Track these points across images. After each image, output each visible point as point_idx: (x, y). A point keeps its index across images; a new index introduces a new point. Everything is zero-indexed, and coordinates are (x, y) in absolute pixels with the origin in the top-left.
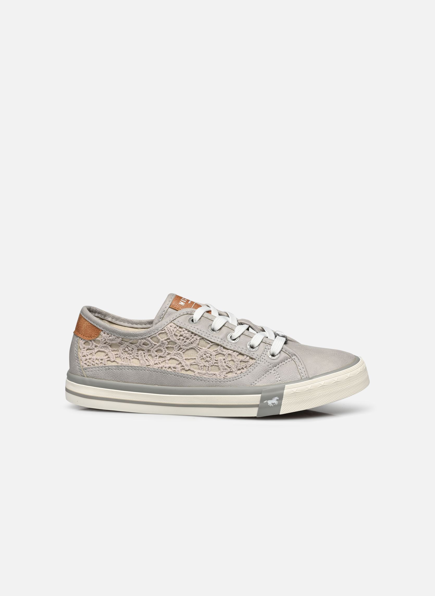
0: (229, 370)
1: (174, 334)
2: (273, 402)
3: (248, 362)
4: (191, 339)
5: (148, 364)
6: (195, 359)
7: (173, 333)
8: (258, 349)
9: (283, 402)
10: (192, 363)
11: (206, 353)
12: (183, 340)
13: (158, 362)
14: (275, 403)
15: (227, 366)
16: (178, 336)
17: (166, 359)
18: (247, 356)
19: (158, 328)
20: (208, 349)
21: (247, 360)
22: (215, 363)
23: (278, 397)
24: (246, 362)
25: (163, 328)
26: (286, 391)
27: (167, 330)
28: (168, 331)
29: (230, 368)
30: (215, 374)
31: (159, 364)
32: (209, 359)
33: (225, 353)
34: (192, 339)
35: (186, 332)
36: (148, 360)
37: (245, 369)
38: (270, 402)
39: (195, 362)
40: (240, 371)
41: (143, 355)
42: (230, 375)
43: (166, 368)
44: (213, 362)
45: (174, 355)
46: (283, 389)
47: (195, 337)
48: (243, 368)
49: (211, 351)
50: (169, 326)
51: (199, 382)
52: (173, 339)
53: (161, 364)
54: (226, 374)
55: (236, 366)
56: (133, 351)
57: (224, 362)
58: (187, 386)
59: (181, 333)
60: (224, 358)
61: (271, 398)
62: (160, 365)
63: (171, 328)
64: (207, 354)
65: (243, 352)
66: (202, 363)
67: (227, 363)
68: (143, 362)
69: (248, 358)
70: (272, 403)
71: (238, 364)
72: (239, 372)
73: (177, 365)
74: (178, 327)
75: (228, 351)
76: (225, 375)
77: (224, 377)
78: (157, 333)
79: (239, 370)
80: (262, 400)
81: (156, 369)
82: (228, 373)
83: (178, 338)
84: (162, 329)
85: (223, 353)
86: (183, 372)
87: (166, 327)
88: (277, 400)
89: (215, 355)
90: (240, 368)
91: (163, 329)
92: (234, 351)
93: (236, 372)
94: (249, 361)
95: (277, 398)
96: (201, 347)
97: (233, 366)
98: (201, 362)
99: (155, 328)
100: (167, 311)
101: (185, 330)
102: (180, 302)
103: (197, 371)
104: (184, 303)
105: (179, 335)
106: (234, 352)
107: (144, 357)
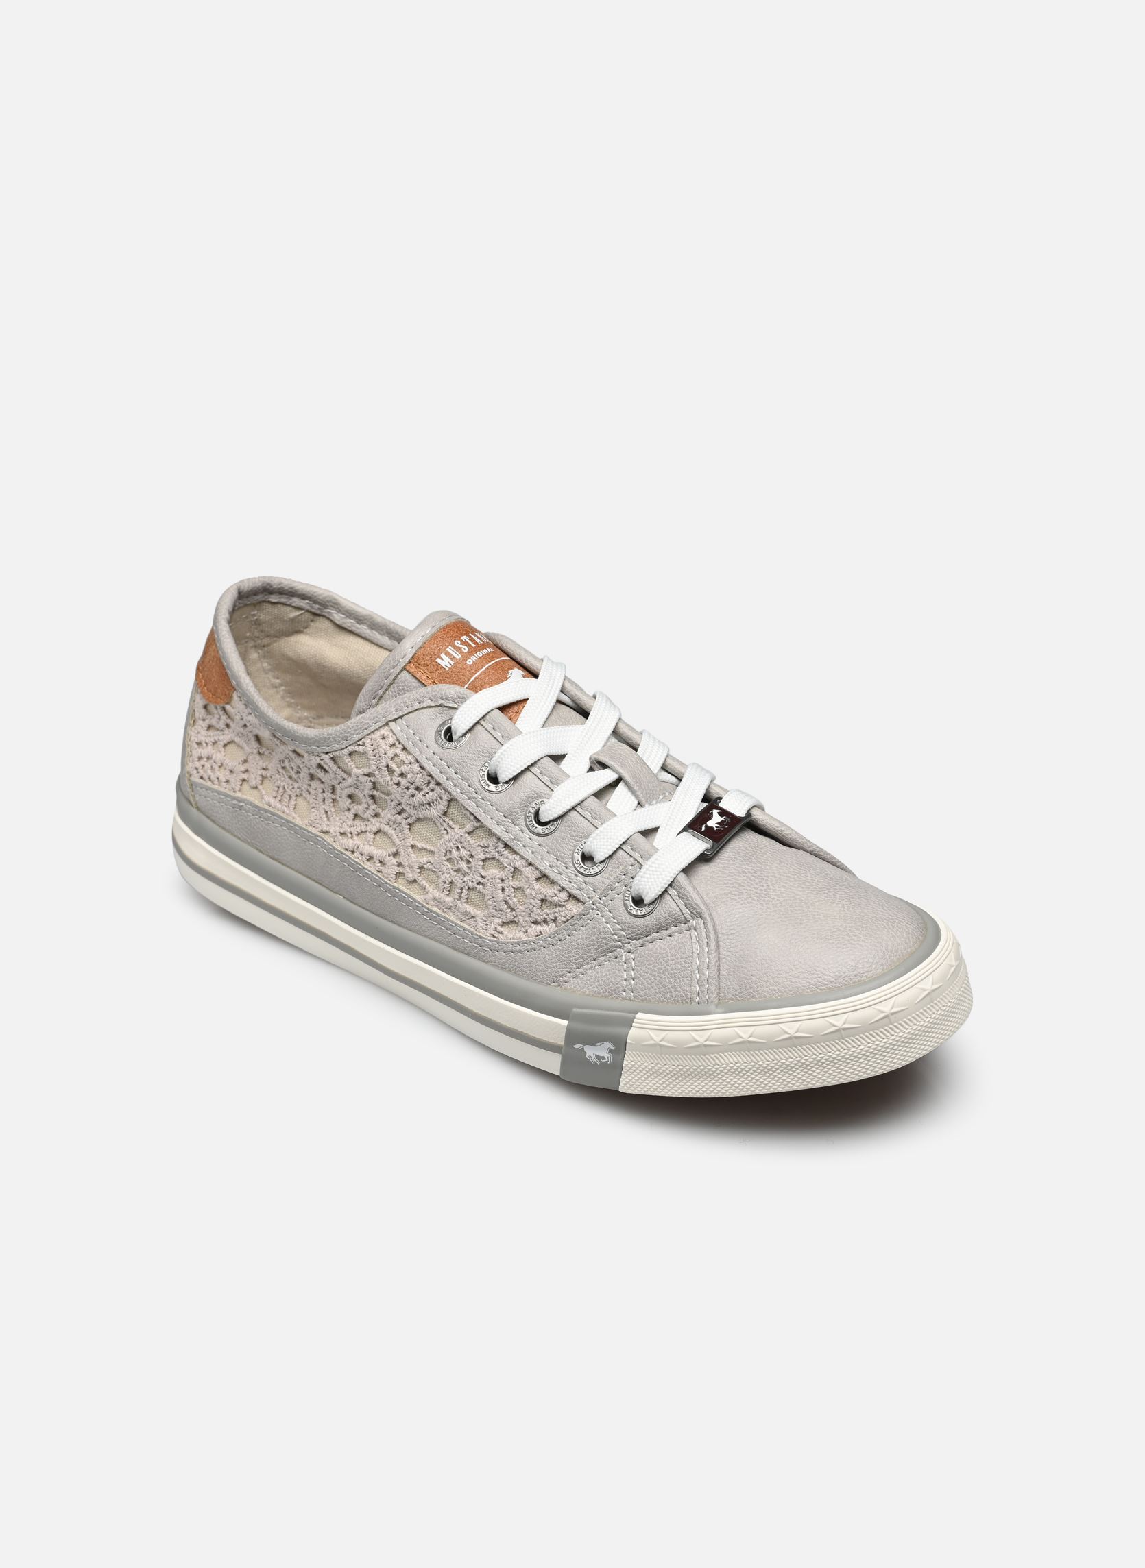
0: (510, 916)
1: (385, 764)
2: (600, 1054)
3: (560, 906)
4: (428, 793)
5: (325, 828)
6: (433, 852)
7: (384, 761)
8: (600, 872)
9: (625, 1062)
10: (424, 864)
11: (459, 845)
12: (408, 788)
13: (349, 830)
14: (603, 1058)
15: (506, 902)
16: (397, 775)
17: (368, 829)
18: (563, 889)
19: (348, 735)
20: (467, 835)
21: (559, 901)
22: (479, 883)
23: (614, 1043)
24: (556, 905)
25: (361, 740)
26: (633, 1033)
27: (369, 749)
28: (373, 750)
29: (513, 910)
30: (473, 917)
31: (350, 835)
32: (463, 865)
33: (505, 862)
34: (430, 793)
35: (416, 768)
36: (329, 813)
37: (552, 924)
38: (590, 1052)
39: (432, 864)
40: (539, 928)
41: (321, 796)
42: (510, 934)
43: (362, 855)
44: (474, 880)
45: (389, 824)
46: (629, 1023)
47: (438, 789)
48: (545, 921)
49: (472, 842)
50: (378, 735)
51: (434, 926)
52: (382, 780)
53: (355, 838)
54: (502, 926)
55: (528, 911)
56: (300, 773)
57: (500, 886)
58: (407, 928)
59: (404, 768)
60: (502, 874)
61: (594, 1041)
62: (351, 841)
63: (382, 743)
64: (462, 850)
65: (552, 874)
66: (448, 873)
67: (507, 892)
68: (315, 817)
69: (564, 895)
70: (597, 1057)
71: (534, 906)
72: (534, 930)
73: (389, 856)
74: (401, 746)
75: (514, 856)
76: (499, 928)
77: (493, 932)
78: (345, 750)
79: (535, 923)
80: (571, 1036)
81: (338, 850)
82: (508, 923)
83: (396, 779)
84: (358, 741)
85: (502, 859)
86: (401, 885)
87: (370, 737)
88: (610, 1051)
89: (483, 861)
90: (539, 918)
91: (360, 743)
92: (530, 864)
93: (526, 928)
94: (564, 906)
95: (608, 1045)
96: (451, 823)
97: (521, 908)
98: (445, 868)
99: (342, 733)
100: (394, 679)
101: (413, 760)
102: (443, 655)
103: (434, 892)
104: (452, 663)
105: (398, 771)
106: (530, 867)
107: (321, 800)
